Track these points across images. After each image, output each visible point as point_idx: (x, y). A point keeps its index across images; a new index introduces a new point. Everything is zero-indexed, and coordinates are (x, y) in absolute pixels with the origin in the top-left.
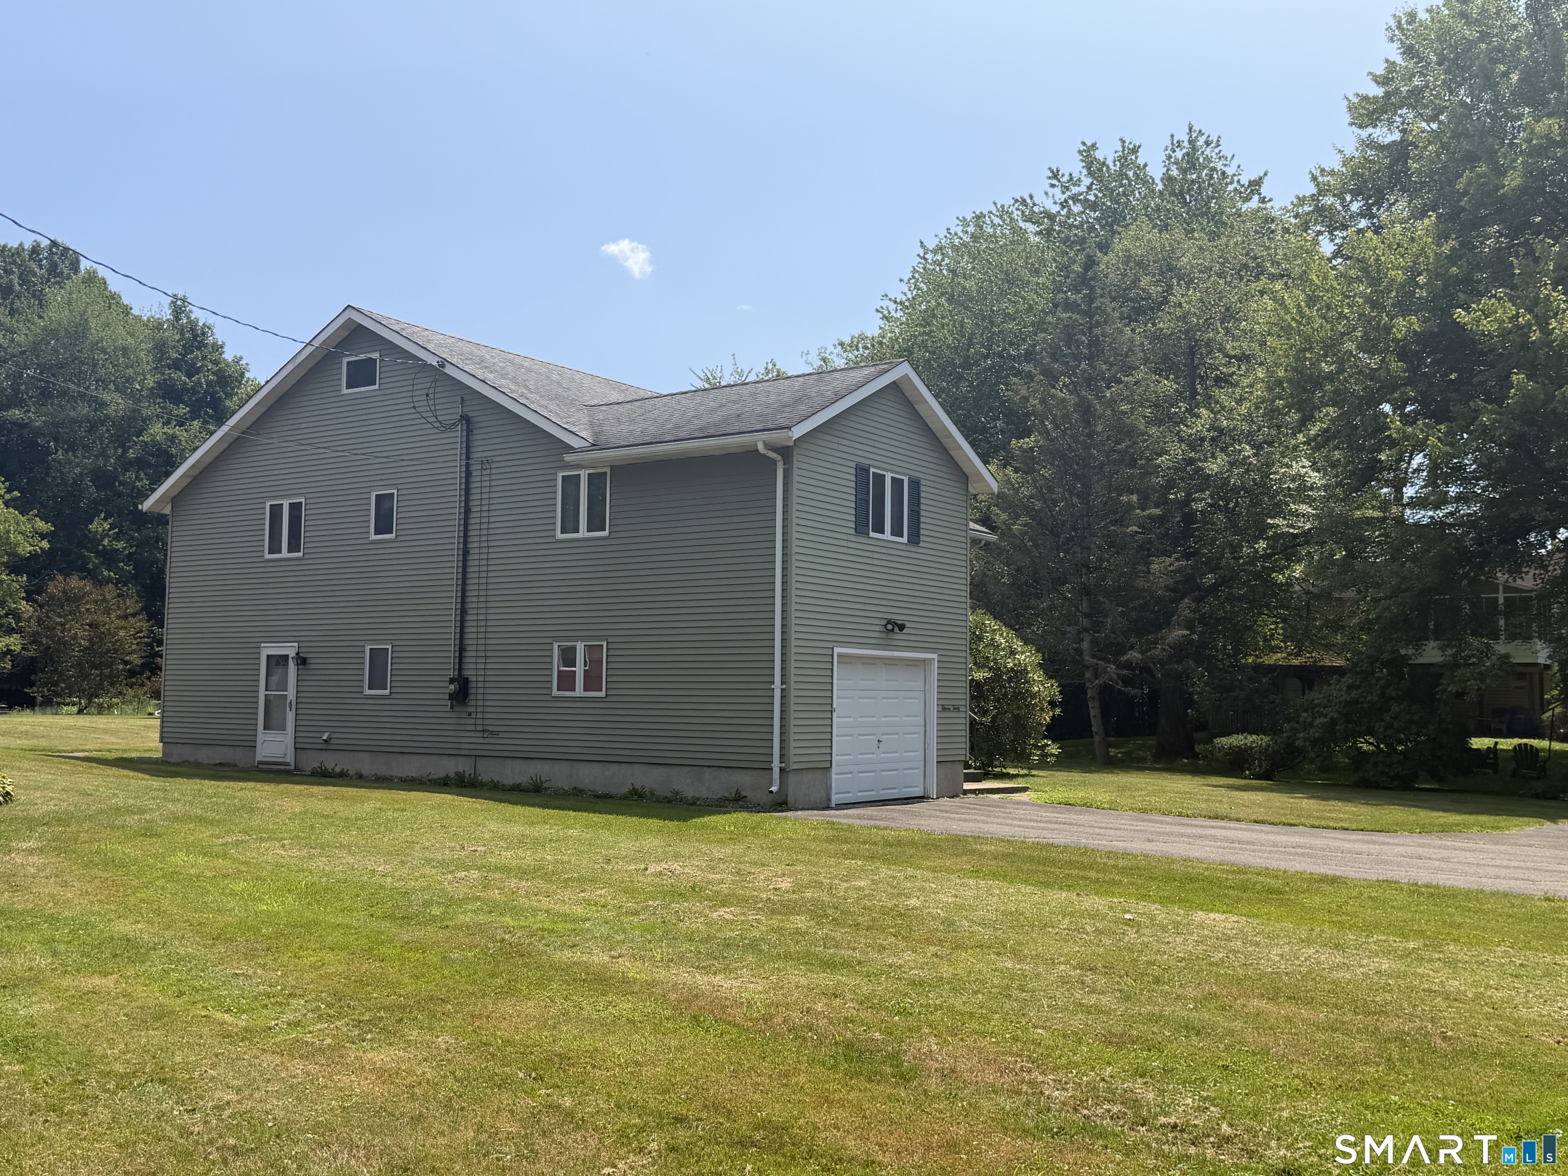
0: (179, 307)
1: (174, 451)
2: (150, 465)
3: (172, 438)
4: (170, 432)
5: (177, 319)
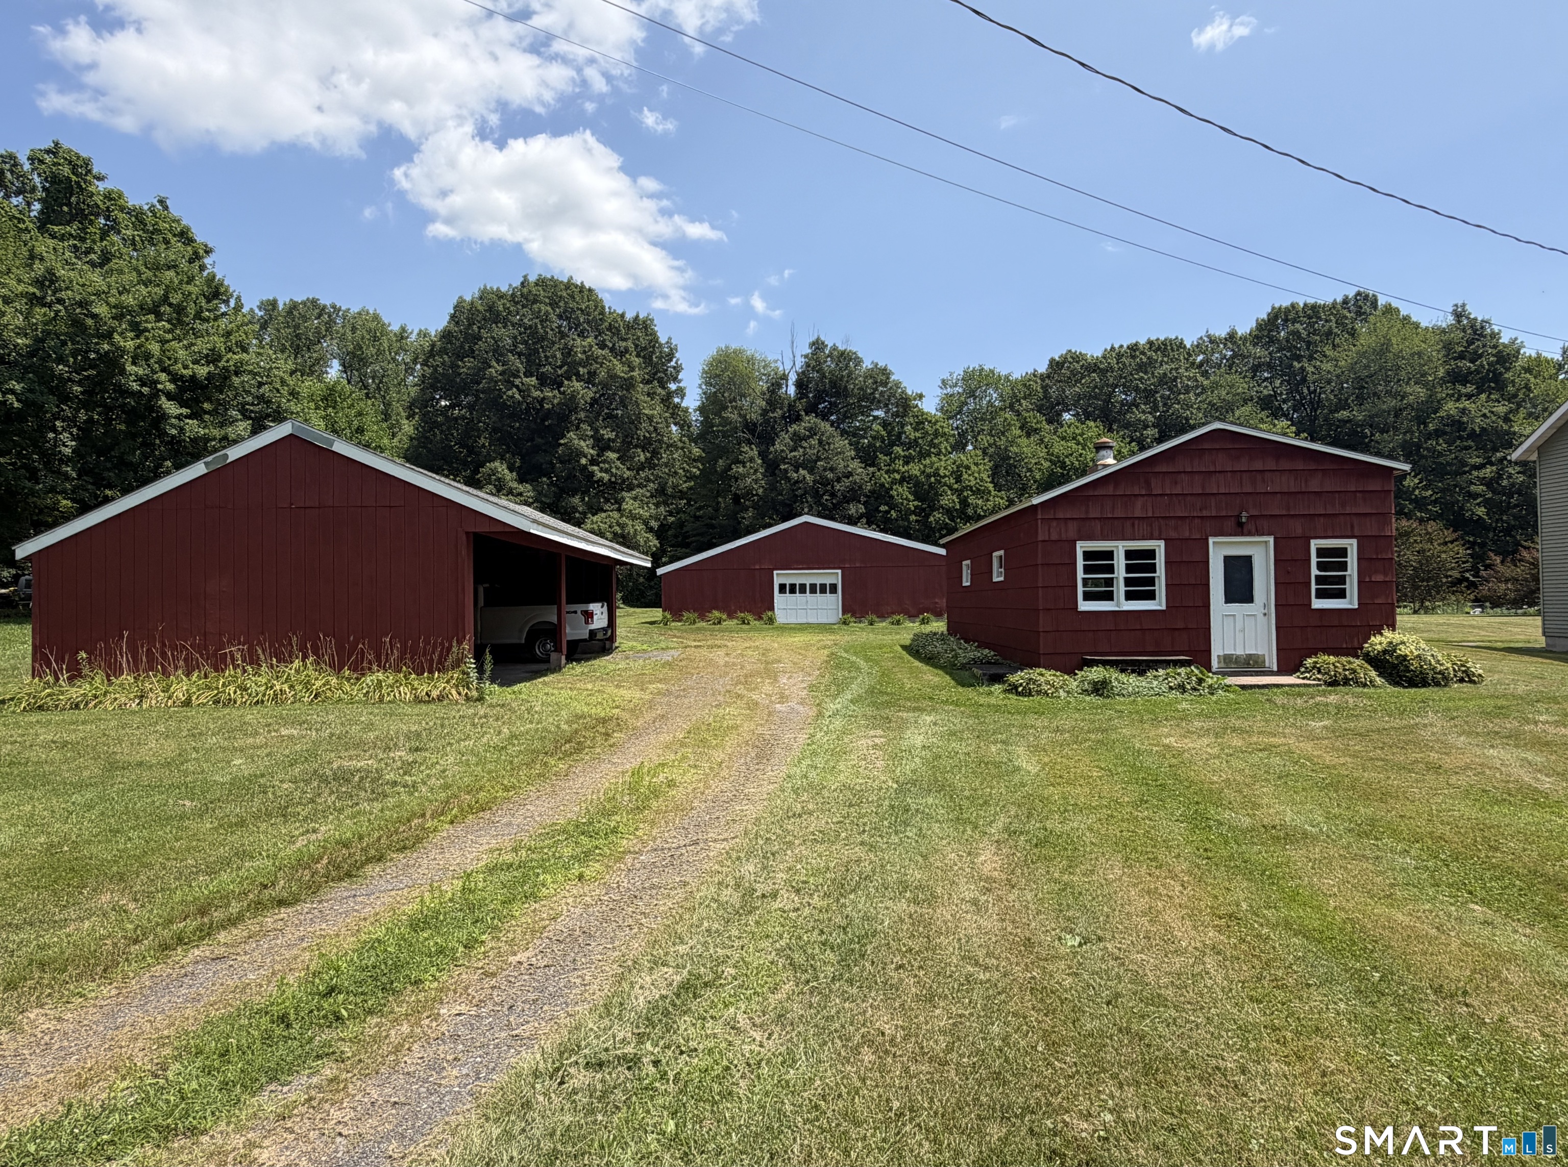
0: (1459, 315)
1: (1465, 419)
2: (1445, 433)
3: (1463, 411)
4: (1461, 406)
5: (1459, 322)
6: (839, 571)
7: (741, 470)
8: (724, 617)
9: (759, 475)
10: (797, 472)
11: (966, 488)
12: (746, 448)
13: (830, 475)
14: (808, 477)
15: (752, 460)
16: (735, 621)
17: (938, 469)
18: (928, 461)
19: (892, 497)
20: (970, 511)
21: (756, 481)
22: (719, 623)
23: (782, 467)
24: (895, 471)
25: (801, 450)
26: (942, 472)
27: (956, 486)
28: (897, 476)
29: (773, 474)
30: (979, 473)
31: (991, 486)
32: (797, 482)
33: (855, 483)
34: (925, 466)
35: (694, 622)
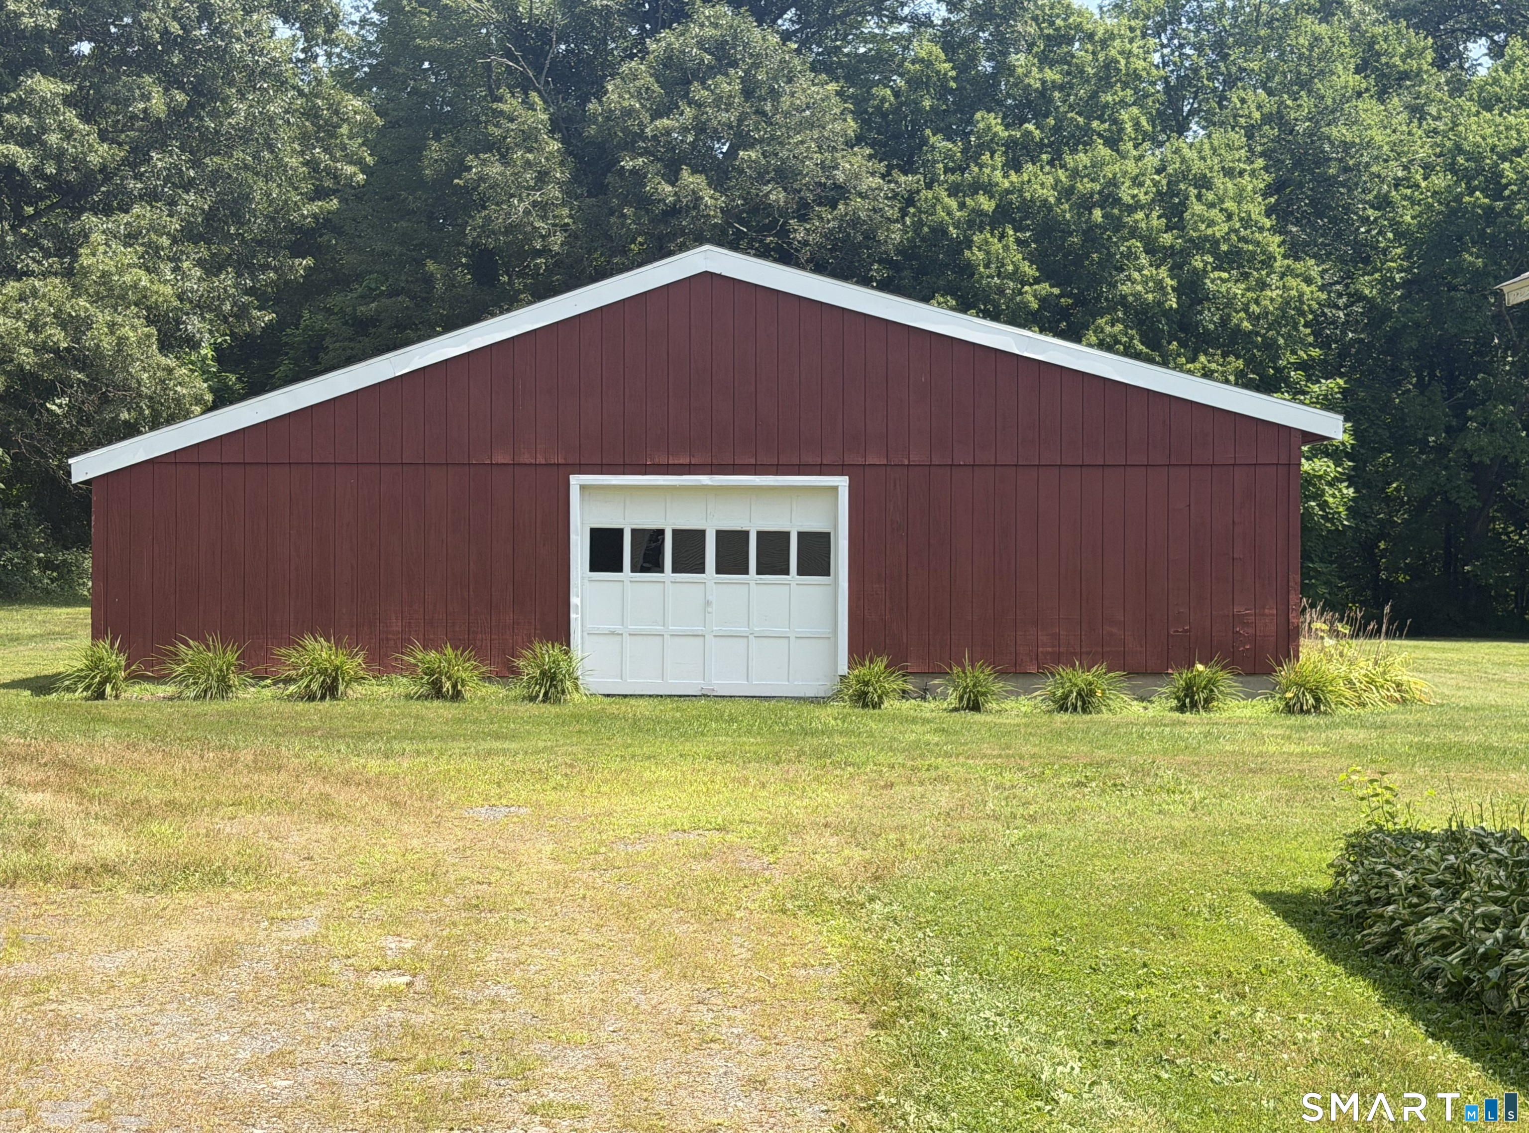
6: (842, 482)
7: (495, 170)
8: (353, 664)
9: (554, 192)
10: (673, 178)
11: (1200, 245)
12: (511, 104)
13: (777, 196)
14: (708, 196)
15: (528, 139)
16: (403, 684)
17: (1113, 183)
18: (1083, 159)
19: (969, 269)
20: (1209, 318)
21: (543, 208)
22: (330, 690)
23: (628, 164)
24: (976, 187)
25: (689, 112)
26: (1126, 193)
27: (1167, 239)
28: (987, 205)
29: (599, 189)
30: (1239, 198)
31: (1274, 243)
32: (674, 211)
33: (856, 222)
34: (1075, 174)
35: (224, 688)
